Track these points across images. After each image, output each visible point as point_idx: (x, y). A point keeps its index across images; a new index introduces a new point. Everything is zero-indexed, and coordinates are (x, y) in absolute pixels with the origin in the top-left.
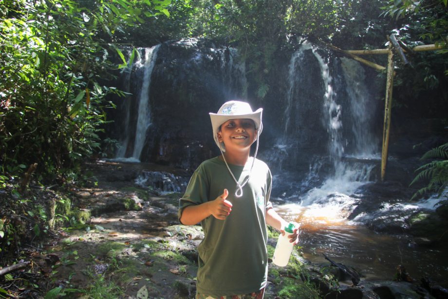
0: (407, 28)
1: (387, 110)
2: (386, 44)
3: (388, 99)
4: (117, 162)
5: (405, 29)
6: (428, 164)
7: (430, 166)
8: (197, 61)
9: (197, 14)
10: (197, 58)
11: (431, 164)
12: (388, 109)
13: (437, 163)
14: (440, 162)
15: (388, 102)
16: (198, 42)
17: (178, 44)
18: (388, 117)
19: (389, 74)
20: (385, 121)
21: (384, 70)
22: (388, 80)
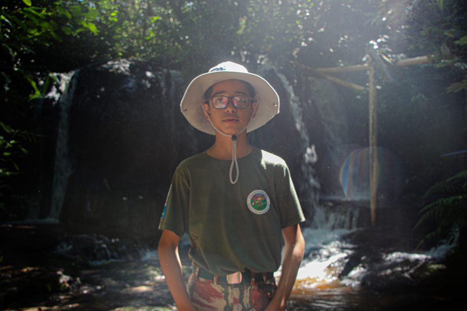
0: (386, 39)
1: (372, 138)
2: (364, 59)
3: (373, 125)
4: (29, 225)
5: (384, 40)
6: (434, 204)
7: (436, 205)
8: (131, 89)
9: (126, 30)
10: (131, 85)
11: (437, 202)
12: (374, 138)
13: (445, 201)
14: (447, 199)
15: (373, 129)
16: (131, 65)
17: (104, 68)
18: (374, 147)
19: (371, 95)
20: (371, 152)
21: (364, 90)
22: (371, 102)
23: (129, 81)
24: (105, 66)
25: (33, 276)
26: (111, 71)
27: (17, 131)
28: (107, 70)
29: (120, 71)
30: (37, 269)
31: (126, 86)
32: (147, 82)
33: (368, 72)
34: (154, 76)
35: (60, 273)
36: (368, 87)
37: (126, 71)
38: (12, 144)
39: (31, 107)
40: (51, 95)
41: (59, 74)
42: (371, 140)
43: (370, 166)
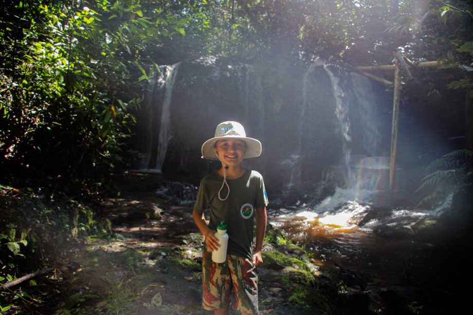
0: (411, 45)
2: (393, 61)
3: (396, 112)
5: (409, 46)
6: (433, 174)
8: (215, 77)
9: (216, 34)
11: (435, 173)
12: (396, 122)
16: (217, 60)
17: (197, 62)
18: (396, 129)
19: (395, 89)
20: (393, 133)
21: (391, 85)
22: (395, 94)
23: (215, 72)
24: (198, 60)
28: (199, 63)
30: (141, 202)
31: (212, 75)
33: (395, 71)
35: (155, 206)
42: (393, 123)
43: (392, 143)
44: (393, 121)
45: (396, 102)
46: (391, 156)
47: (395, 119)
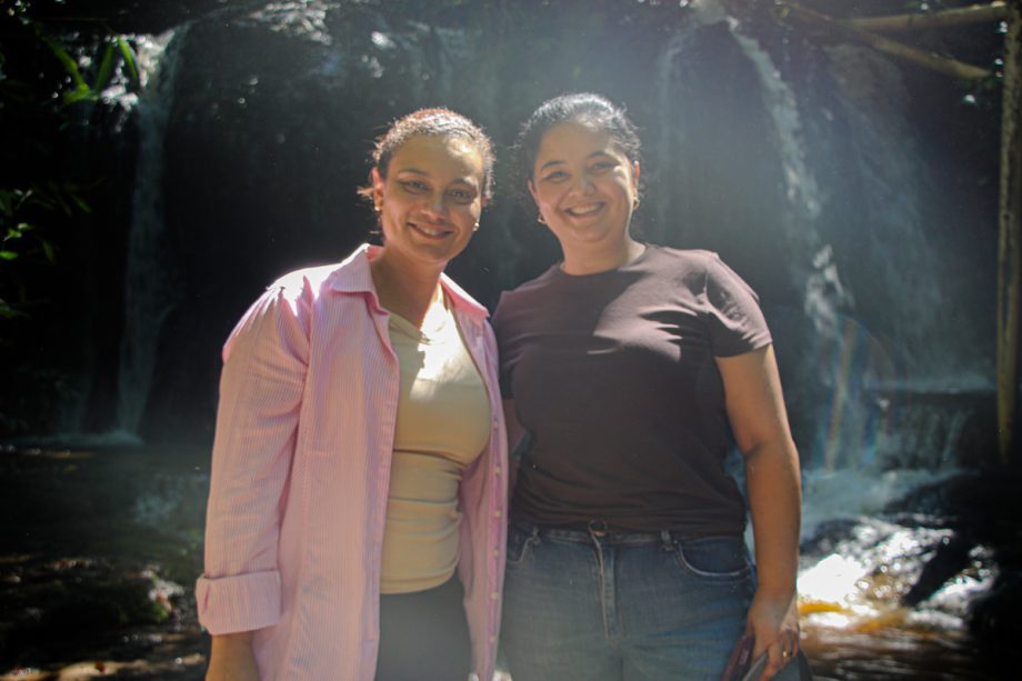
1: (1007, 217)
8: (330, 79)
12: (1012, 216)
16: (328, 13)
17: (256, 20)
18: (1013, 241)
19: (1007, 93)
20: (1001, 256)
21: (985, 79)
22: (1008, 112)
23: (326, 59)
24: (258, 15)
25: (79, 580)
26: (276, 28)
27: (29, 193)
28: (263, 26)
29: (300, 30)
30: (88, 562)
31: (316, 71)
32: (375, 63)
33: (1004, 28)
34: (392, 44)
35: (148, 574)
36: (1000, 68)
37: (318, 29)
38: (22, 231)
39: (63, 127)
40: (111, 94)
41: (132, 37)
42: (1002, 223)
43: (1000, 294)
44: (1003, 212)
45: (1012, 143)
46: (1000, 340)
47: (1009, 204)
